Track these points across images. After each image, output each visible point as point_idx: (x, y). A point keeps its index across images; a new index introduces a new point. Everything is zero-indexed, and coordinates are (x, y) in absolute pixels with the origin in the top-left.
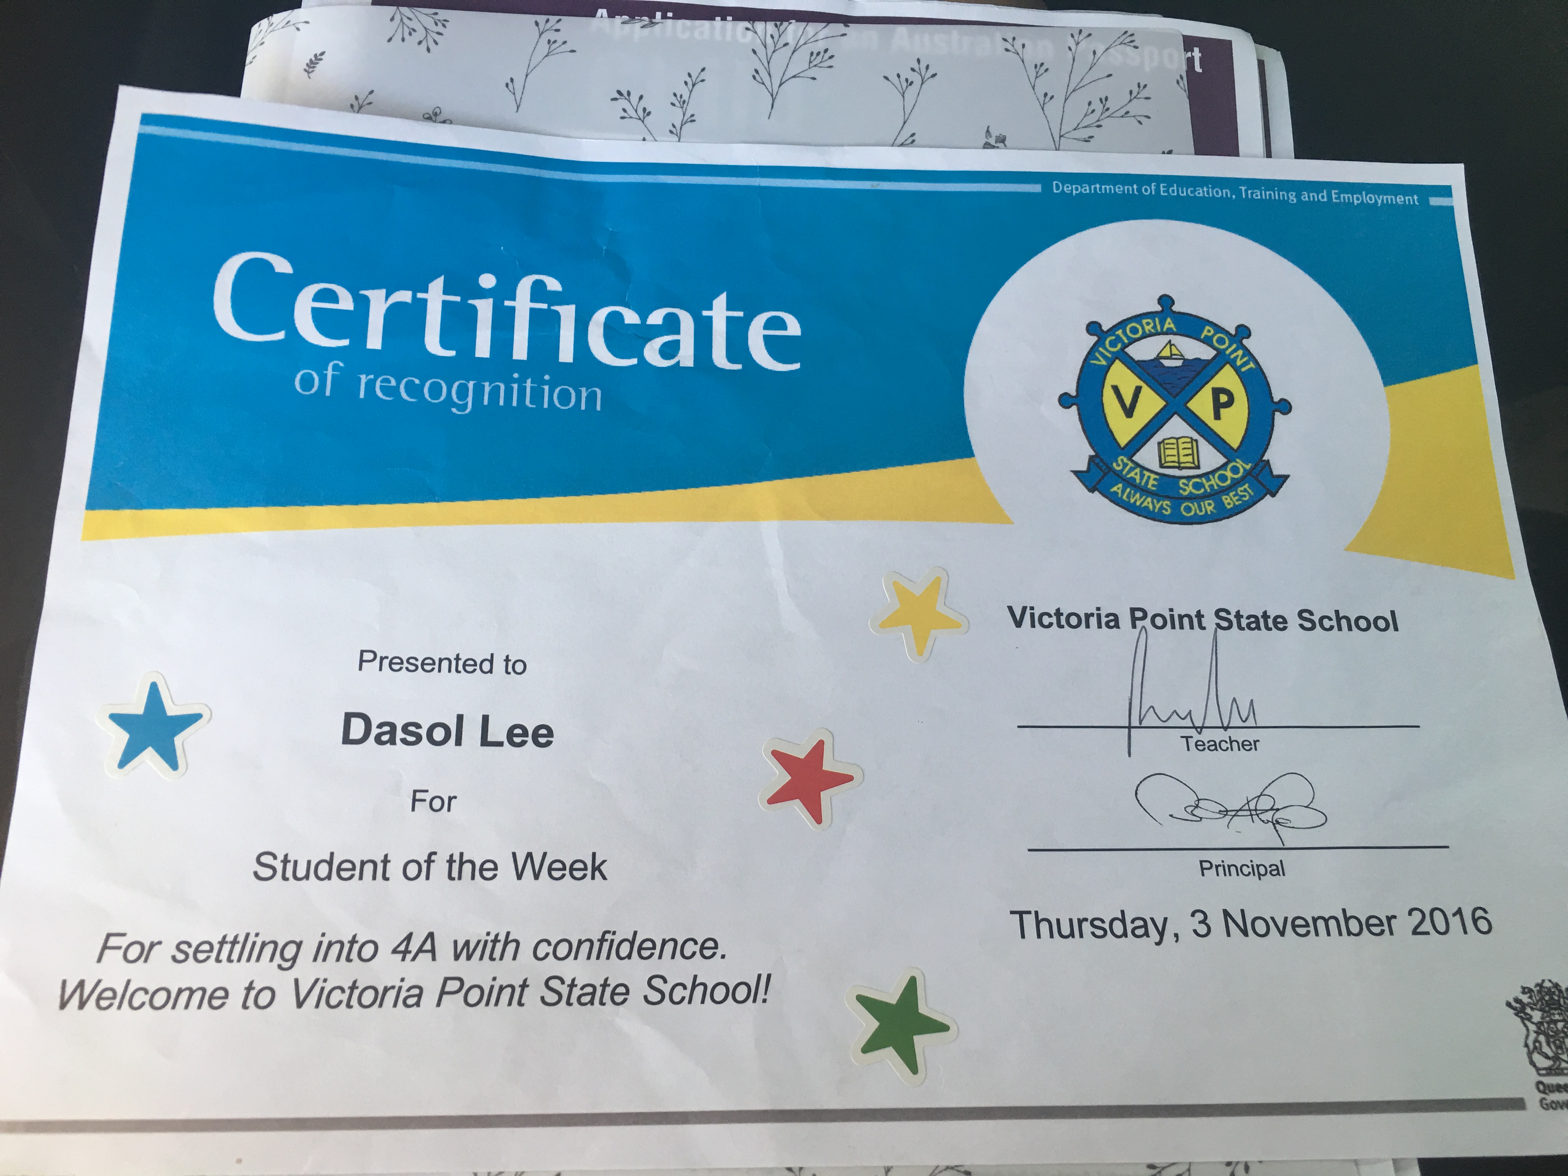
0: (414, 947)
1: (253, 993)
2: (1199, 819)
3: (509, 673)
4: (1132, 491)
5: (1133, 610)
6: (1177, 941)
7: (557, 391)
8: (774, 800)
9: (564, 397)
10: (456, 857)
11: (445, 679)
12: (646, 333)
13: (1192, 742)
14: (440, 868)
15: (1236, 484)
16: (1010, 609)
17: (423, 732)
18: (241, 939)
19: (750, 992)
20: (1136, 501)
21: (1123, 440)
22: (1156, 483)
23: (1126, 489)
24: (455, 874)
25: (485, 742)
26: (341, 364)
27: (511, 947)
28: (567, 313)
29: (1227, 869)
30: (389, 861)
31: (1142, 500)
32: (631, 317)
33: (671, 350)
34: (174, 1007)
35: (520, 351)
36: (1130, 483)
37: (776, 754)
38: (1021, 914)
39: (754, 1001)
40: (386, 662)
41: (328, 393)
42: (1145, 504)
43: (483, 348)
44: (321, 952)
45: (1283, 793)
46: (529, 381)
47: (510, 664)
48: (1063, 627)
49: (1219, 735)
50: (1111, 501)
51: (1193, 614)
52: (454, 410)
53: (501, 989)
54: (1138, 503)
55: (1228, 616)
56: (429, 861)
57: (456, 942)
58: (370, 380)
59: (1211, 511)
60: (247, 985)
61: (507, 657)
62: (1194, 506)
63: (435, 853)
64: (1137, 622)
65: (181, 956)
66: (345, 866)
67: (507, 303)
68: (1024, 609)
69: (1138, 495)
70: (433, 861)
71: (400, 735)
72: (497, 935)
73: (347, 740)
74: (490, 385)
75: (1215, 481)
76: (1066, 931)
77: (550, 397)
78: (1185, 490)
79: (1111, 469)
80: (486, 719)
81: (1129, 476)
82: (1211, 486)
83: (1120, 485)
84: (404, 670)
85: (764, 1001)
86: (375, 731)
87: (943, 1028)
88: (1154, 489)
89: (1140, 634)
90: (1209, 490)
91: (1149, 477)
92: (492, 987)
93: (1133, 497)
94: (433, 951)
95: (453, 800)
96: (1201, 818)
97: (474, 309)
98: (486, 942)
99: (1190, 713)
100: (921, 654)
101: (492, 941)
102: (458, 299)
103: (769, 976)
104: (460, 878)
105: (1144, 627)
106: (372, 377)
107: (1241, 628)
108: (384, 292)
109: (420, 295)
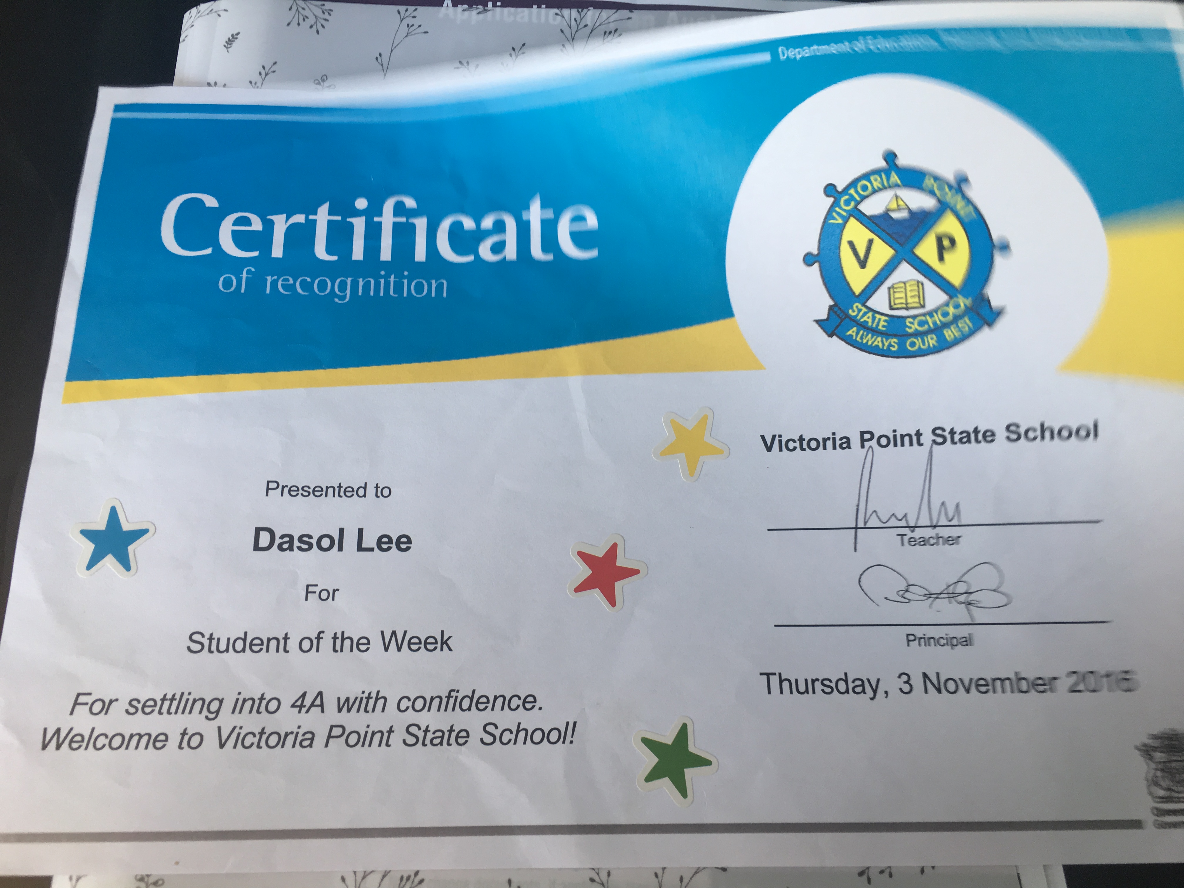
0: (308, 702)
1: (186, 738)
2: (909, 601)
3: (379, 497)
4: (865, 332)
5: (862, 433)
6: (886, 697)
7: (413, 284)
8: (579, 589)
9: (419, 288)
10: (339, 635)
11: (331, 502)
12: (480, 235)
13: (906, 539)
14: (326, 643)
16: (763, 437)
17: (314, 541)
18: (178, 697)
19: (561, 735)
20: (868, 340)
21: (858, 290)
22: (885, 324)
23: (860, 331)
24: (338, 647)
25: (360, 548)
26: (253, 270)
27: (381, 702)
28: (421, 224)
29: (928, 641)
30: (289, 638)
31: (873, 339)
32: (468, 224)
33: (499, 247)
34: (127, 748)
35: (386, 254)
36: (863, 326)
37: (581, 554)
38: (768, 675)
39: (564, 742)
40: (286, 490)
41: (243, 291)
42: (876, 343)
43: (358, 253)
44: (238, 707)
45: (977, 579)
46: (392, 276)
47: (379, 490)
48: (804, 450)
49: (928, 533)
50: (847, 343)
51: (912, 433)
52: (336, 300)
53: (373, 734)
54: (870, 343)
55: (943, 434)
56: (319, 638)
57: (339, 699)
58: (274, 280)
59: (933, 344)
60: (182, 731)
61: (377, 484)
62: (918, 341)
63: (323, 632)
64: (866, 443)
65: (133, 710)
66: (256, 642)
67: (376, 219)
68: (774, 437)
69: (870, 335)
70: (322, 638)
71: (296, 543)
72: (370, 694)
73: (257, 548)
74: (363, 281)
75: (938, 317)
76: (802, 688)
77: (409, 288)
79: (848, 316)
80: (361, 531)
81: (862, 320)
82: (934, 322)
83: (855, 329)
84: (300, 495)
85: (571, 742)
86: (278, 541)
87: (707, 763)
88: (884, 329)
89: (868, 451)
90: (932, 326)
91: (880, 319)
92: (366, 732)
93: (866, 338)
94: (322, 706)
95: (336, 592)
97: (351, 225)
98: (362, 698)
99: (905, 516)
100: (692, 474)
101: (366, 698)
102: (339, 218)
103: (575, 723)
104: (342, 651)
105: (871, 446)
106: (275, 277)
107: (953, 442)
108: (285, 216)
109: (311, 217)
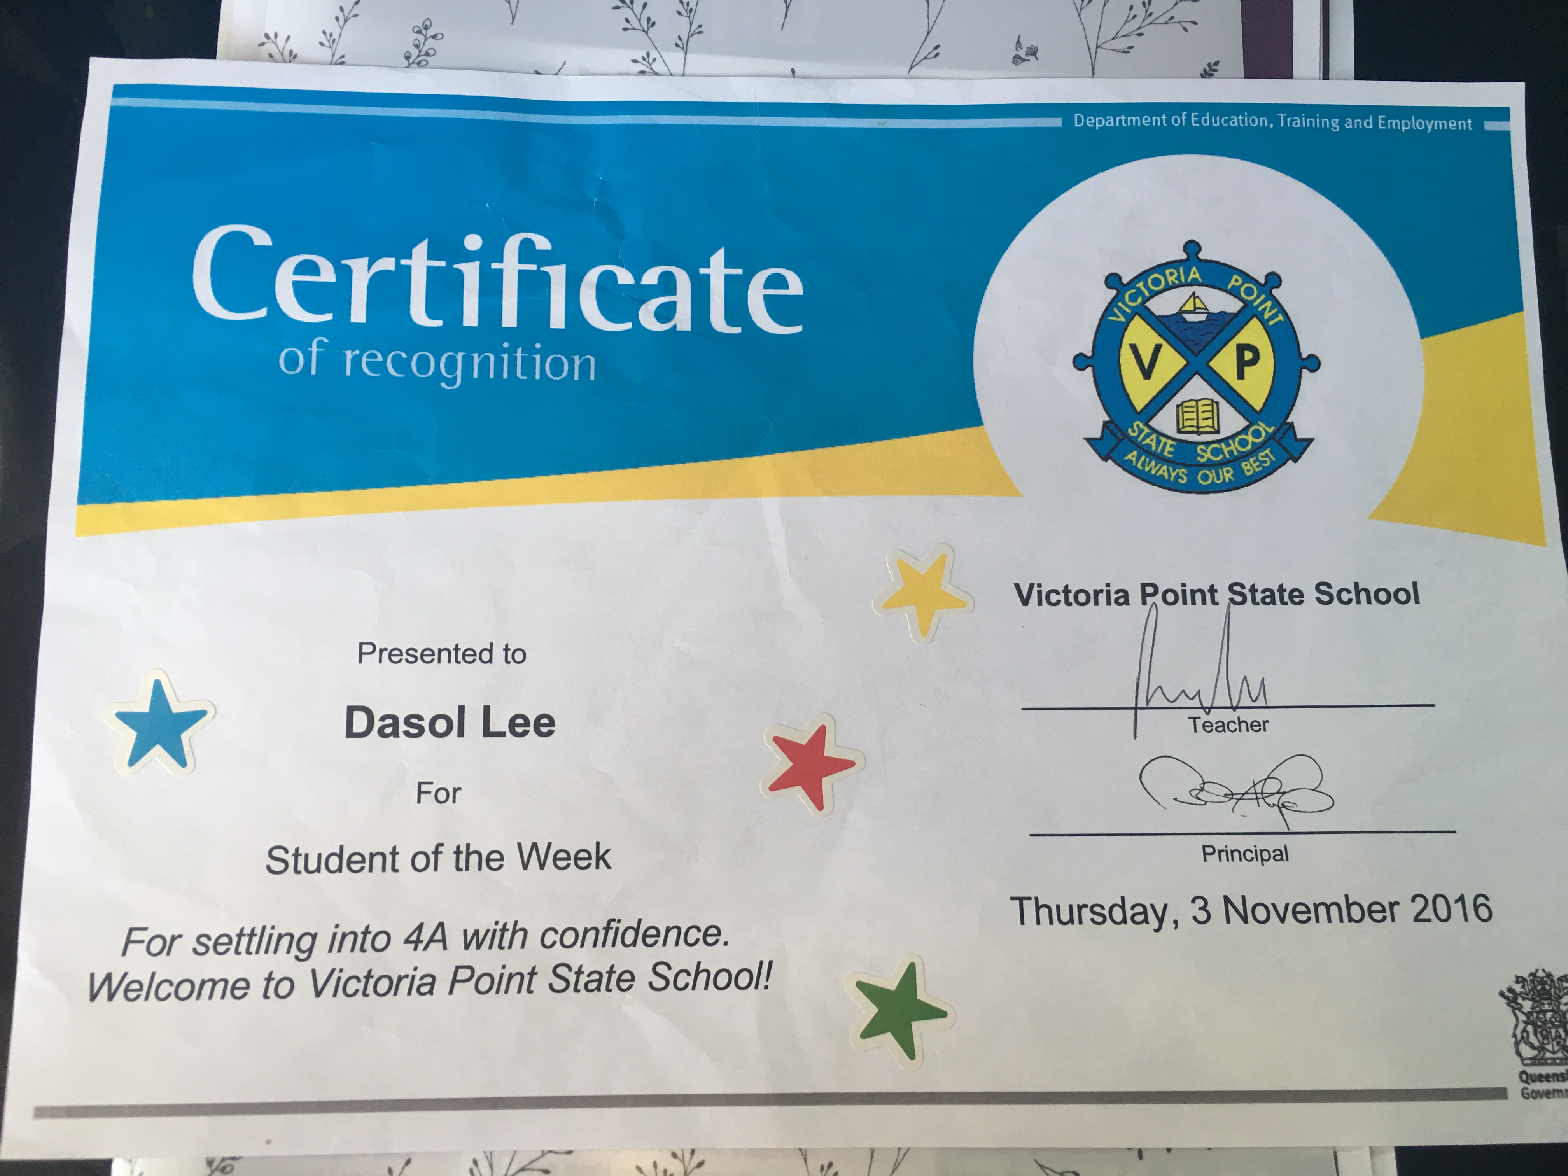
0: (425, 936)
1: (273, 984)
2: (1204, 803)
3: (509, 663)
4: (1148, 459)
5: (1144, 586)
6: (1176, 928)
7: (549, 360)
8: (775, 787)
9: (557, 367)
10: (463, 849)
11: (445, 670)
12: (641, 294)
13: (1199, 723)
14: (447, 859)
15: (1257, 448)
16: (1017, 586)
17: (425, 724)
18: (258, 931)
19: (753, 978)
20: (1151, 469)
21: (1139, 405)
22: (1172, 450)
23: (1141, 457)
24: (462, 865)
25: (487, 733)
26: (326, 341)
27: (520, 935)
28: (558, 274)
29: (1230, 854)
30: (398, 853)
31: (1158, 468)
32: (624, 277)
33: (666, 313)
34: (198, 997)
35: (510, 318)
36: (1145, 450)
37: (778, 740)
38: (1021, 900)
39: (756, 987)
40: (385, 654)
41: (313, 372)
42: (1161, 472)
43: (471, 317)
44: (336, 943)
45: (1289, 777)
46: (520, 350)
47: (510, 653)
48: (1070, 604)
49: (1227, 716)
50: (1125, 470)
51: (1206, 589)
52: (443, 385)
53: (511, 977)
54: (1153, 472)
55: (1243, 591)
56: (437, 853)
57: (465, 931)
58: (356, 356)
59: (1229, 478)
60: (267, 976)
61: (507, 646)
62: (1212, 474)
63: (442, 845)
64: (1148, 599)
65: (202, 949)
66: (355, 858)
67: (495, 266)
68: (1031, 586)
69: (1153, 463)
70: (441, 853)
71: (402, 727)
72: (505, 925)
73: (350, 734)
74: (479, 357)
75: (1235, 447)
76: (1065, 917)
77: (543, 367)
78: (1202, 457)
79: (1126, 436)
80: (487, 709)
81: (1144, 443)
82: (1231, 452)
83: (1135, 453)
84: (404, 661)
85: (766, 987)
86: (378, 724)
87: (940, 1014)
88: (1171, 456)
89: (1150, 610)
90: (1228, 456)
91: (1165, 444)
92: (502, 975)
93: (1148, 466)
94: (443, 941)
95: (458, 792)
96: (1206, 802)
97: (460, 274)
98: (495, 931)
99: (1199, 692)
100: (924, 633)
101: (501, 930)
102: (443, 264)
103: (771, 963)
104: (467, 869)
105: (1154, 603)
106: (357, 352)
107: (1255, 603)
108: (366, 260)
109: (404, 262)
